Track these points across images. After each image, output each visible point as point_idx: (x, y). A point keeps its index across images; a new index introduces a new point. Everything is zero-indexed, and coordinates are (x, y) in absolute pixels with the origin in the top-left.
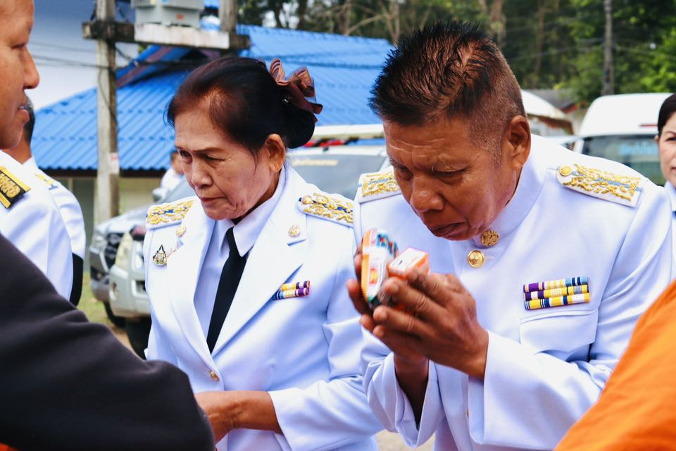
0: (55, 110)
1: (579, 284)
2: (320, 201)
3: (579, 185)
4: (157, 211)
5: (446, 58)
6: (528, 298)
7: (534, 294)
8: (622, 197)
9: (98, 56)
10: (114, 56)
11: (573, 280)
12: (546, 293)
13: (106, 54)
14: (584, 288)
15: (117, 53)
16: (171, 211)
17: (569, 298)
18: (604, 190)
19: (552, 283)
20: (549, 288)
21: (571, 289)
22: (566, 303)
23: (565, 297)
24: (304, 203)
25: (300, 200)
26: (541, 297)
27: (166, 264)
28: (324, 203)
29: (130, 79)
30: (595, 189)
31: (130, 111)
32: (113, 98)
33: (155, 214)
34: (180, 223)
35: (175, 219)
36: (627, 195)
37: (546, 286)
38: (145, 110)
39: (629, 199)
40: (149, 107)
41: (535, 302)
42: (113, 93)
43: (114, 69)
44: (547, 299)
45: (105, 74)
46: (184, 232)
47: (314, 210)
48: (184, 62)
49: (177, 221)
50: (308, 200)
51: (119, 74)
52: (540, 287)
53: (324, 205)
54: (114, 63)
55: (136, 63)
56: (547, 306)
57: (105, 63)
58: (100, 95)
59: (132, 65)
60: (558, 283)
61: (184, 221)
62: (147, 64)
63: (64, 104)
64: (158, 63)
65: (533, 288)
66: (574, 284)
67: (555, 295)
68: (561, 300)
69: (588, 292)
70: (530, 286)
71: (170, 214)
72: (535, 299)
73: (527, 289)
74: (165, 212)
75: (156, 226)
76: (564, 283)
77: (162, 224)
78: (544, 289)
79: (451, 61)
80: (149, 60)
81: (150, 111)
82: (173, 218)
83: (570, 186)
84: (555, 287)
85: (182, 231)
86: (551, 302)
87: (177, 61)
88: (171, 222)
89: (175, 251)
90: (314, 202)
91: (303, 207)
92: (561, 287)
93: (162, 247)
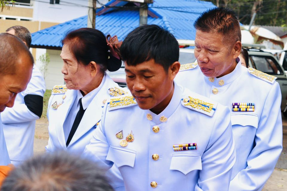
0: (71, 23)
1: (251, 105)
2: (117, 91)
3: (255, 74)
4: (56, 88)
5: (222, 15)
6: (234, 107)
7: (236, 106)
8: (269, 80)
9: (89, 3)
10: (96, 3)
11: (250, 103)
12: (240, 107)
13: (92, 2)
14: (253, 107)
15: (97, 2)
16: (62, 88)
17: (248, 109)
18: (263, 77)
19: (242, 104)
20: (241, 105)
21: (249, 107)
22: (246, 111)
23: (246, 109)
24: (111, 91)
25: (109, 89)
26: (238, 107)
27: (56, 109)
28: (118, 91)
29: (103, 12)
30: (260, 76)
31: (102, 26)
32: (94, 20)
33: (56, 89)
34: (64, 94)
35: (63, 92)
36: (271, 80)
37: (240, 104)
38: (108, 26)
39: (271, 81)
40: (110, 24)
41: (236, 109)
42: (94, 18)
43: (95, 9)
44: (240, 109)
45: (91, 10)
46: (65, 98)
47: (113, 94)
48: (125, 7)
49: (63, 93)
50: (112, 90)
51: (97, 11)
52: (238, 104)
53: (118, 92)
54: (96, 6)
55: (105, 7)
56: (240, 111)
57: (92, 6)
58: (89, 19)
59: (103, 7)
60: (244, 104)
61: (66, 93)
62: (109, 7)
63: (75, 21)
64: (114, 7)
65: (236, 104)
66: (250, 105)
67: (243, 108)
68: (245, 110)
69: (254, 108)
70: (235, 103)
71: (61, 89)
72: (236, 108)
73: (234, 104)
74: (60, 88)
75: (55, 94)
76: (246, 104)
77: (58, 93)
78: (239, 105)
79: (223, 16)
80: (110, 6)
81: (110, 26)
82: (62, 91)
83: (252, 74)
84: (243, 105)
85: (64, 97)
86: (241, 109)
87: (122, 6)
88: (61, 93)
89: (61, 104)
90: (114, 91)
91: (110, 92)
92: (245, 105)
93: (56, 102)
